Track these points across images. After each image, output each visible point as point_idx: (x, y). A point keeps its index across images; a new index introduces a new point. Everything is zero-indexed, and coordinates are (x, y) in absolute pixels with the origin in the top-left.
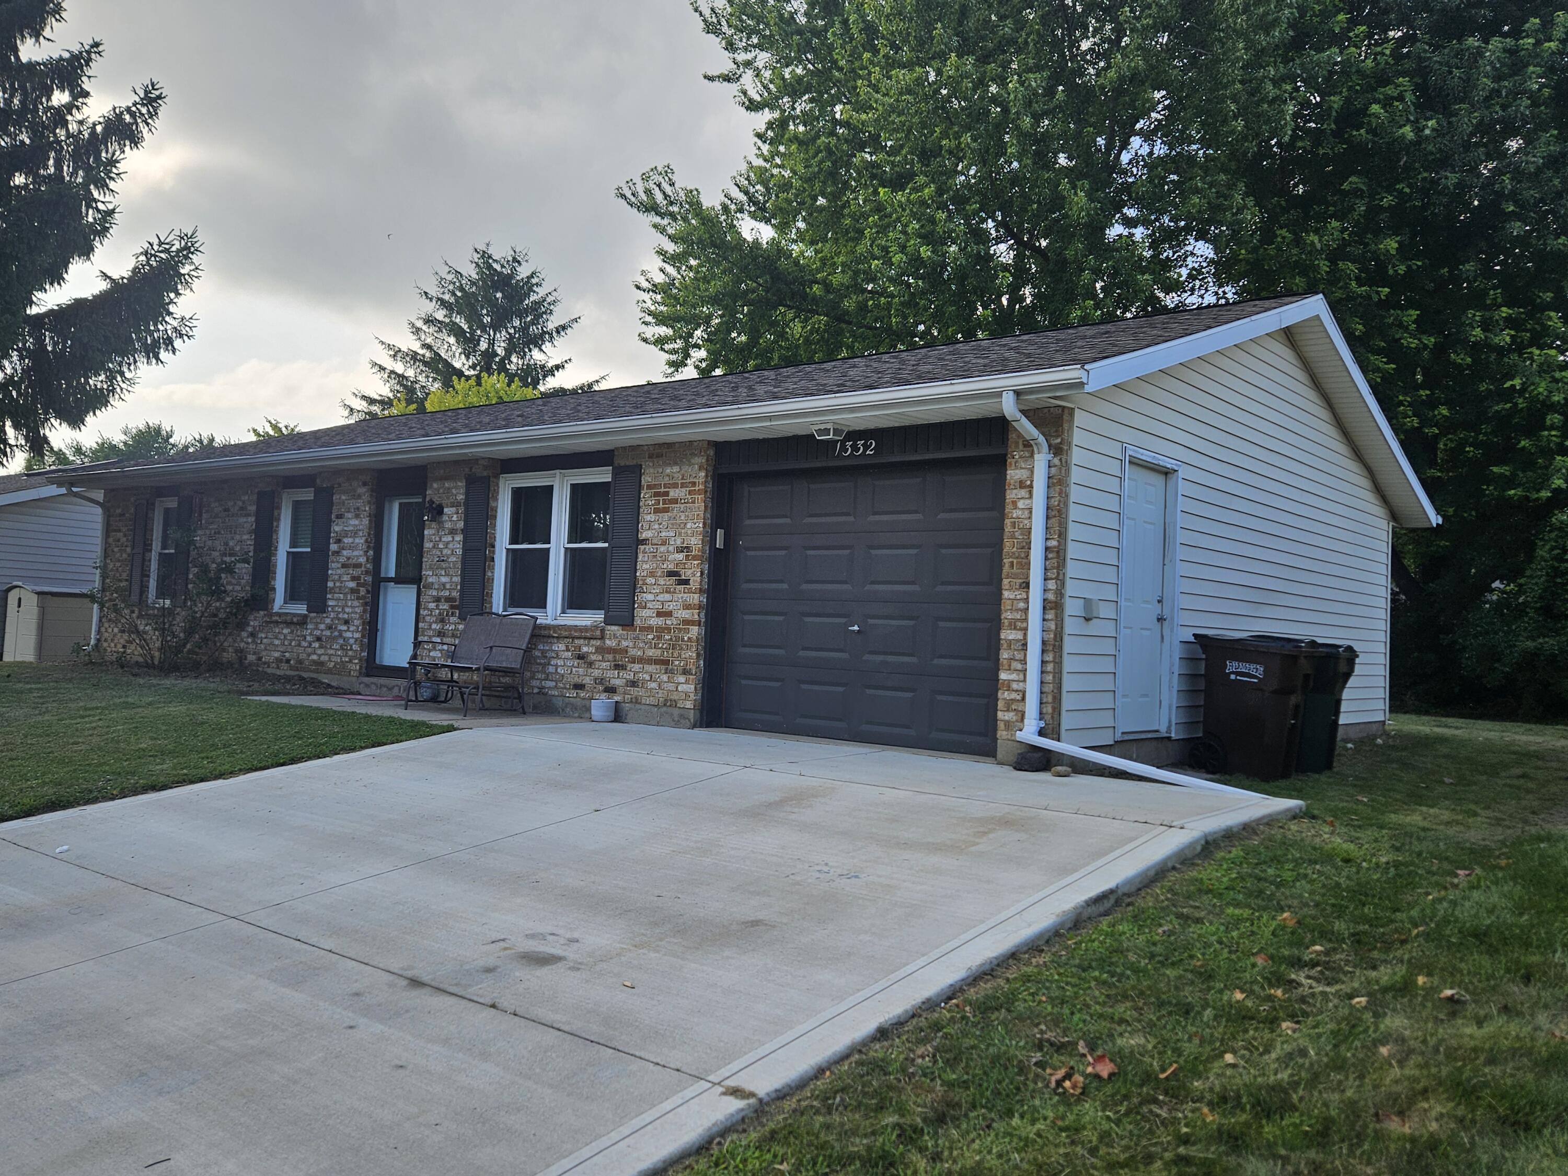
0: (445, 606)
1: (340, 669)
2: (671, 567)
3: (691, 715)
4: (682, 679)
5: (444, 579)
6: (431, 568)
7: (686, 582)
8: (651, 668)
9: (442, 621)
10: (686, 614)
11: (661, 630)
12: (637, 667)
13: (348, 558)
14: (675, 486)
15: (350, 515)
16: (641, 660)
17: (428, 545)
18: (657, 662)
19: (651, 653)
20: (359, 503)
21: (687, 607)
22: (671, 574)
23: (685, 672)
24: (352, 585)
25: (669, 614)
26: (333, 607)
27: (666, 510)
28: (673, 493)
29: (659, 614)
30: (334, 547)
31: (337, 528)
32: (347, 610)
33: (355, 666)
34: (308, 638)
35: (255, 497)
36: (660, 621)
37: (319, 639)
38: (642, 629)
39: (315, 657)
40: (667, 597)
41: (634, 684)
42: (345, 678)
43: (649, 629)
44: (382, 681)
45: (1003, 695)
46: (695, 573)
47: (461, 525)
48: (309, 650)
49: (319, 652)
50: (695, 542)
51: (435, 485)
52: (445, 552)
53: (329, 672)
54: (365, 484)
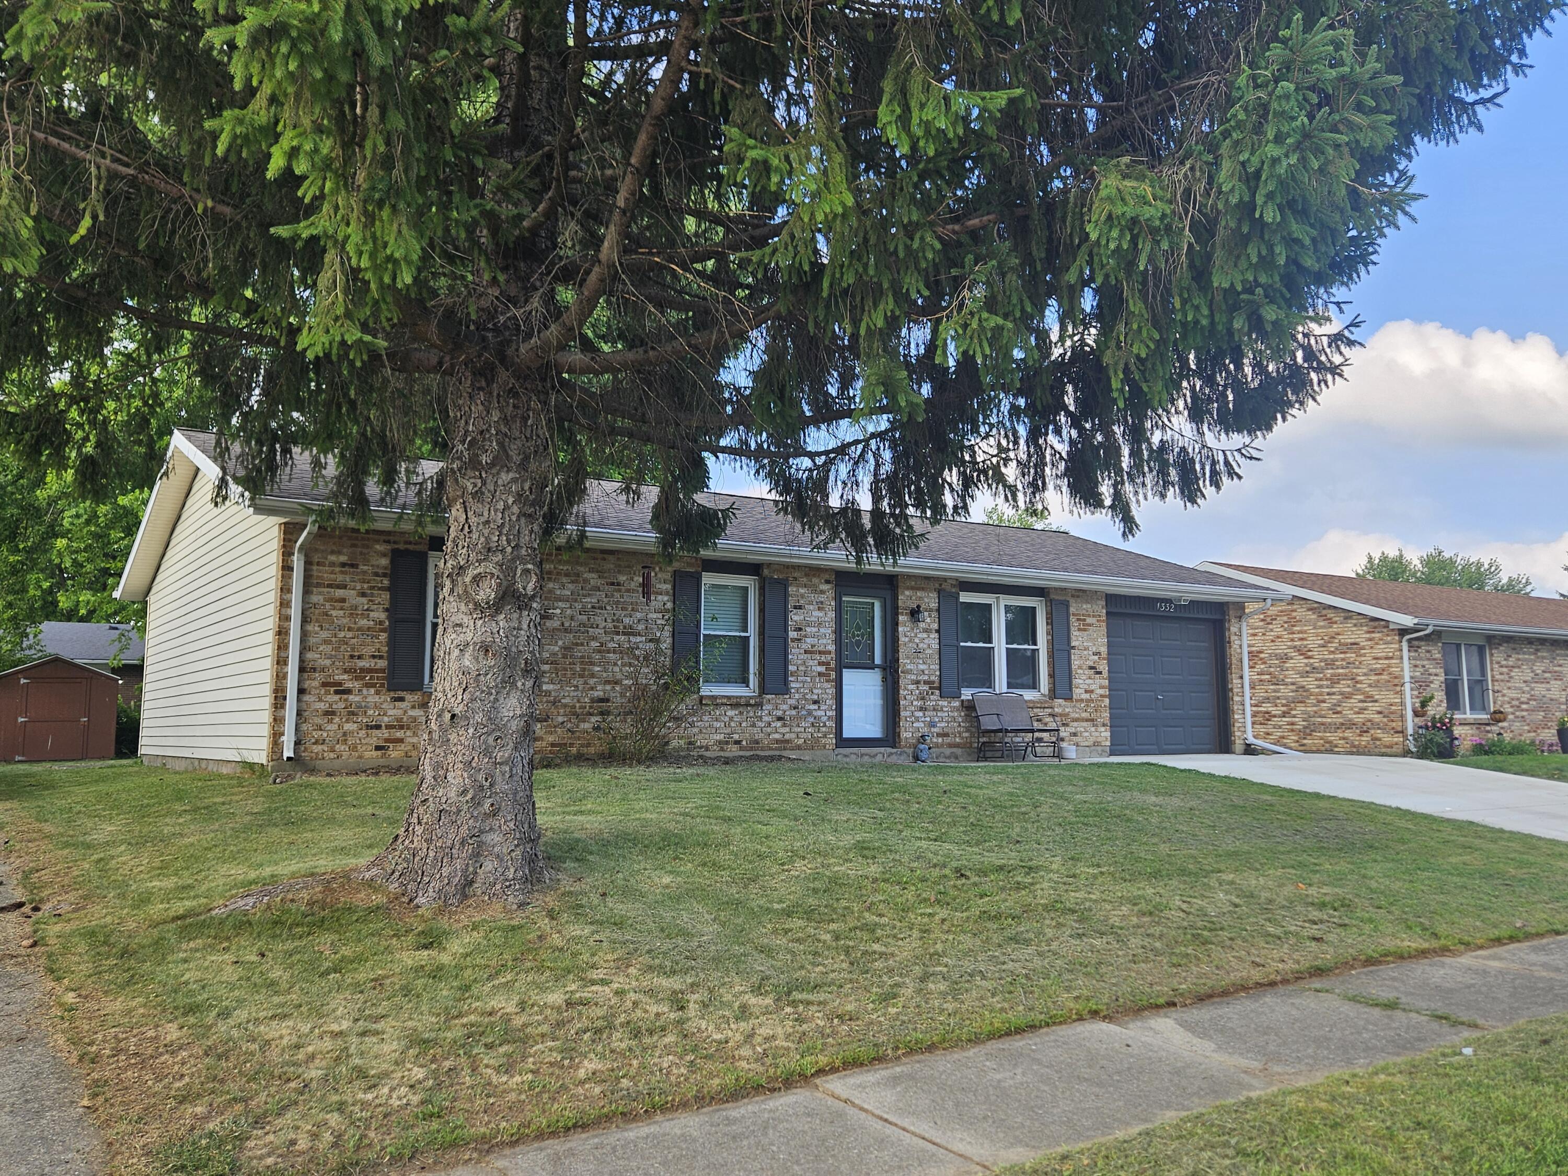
0: (926, 687)
1: (813, 745)
2: (1091, 664)
3: (1108, 749)
4: (1103, 729)
5: (922, 667)
6: (908, 658)
7: (1100, 673)
8: (1085, 724)
9: (923, 699)
10: (1102, 692)
11: (1088, 701)
12: (1075, 724)
13: (813, 646)
14: (1089, 616)
15: (811, 607)
16: (1076, 720)
17: (903, 639)
18: (1087, 720)
19: (1084, 715)
20: (822, 598)
21: (1101, 687)
22: (1091, 668)
23: (1104, 725)
24: (822, 669)
25: (1092, 692)
26: (798, 689)
27: (1085, 630)
28: (1089, 620)
29: (1086, 692)
30: (792, 634)
31: (795, 618)
32: (815, 691)
33: (831, 740)
34: (766, 719)
35: (668, 576)
36: (1087, 696)
37: (779, 719)
38: (1077, 701)
39: (777, 736)
40: (1091, 681)
41: (1075, 734)
42: (818, 753)
43: (1082, 700)
44: (864, 750)
45: (1237, 725)
46: (1104, 667)
47: (936, 626)
48: (769, 730)
49: (783, 730)
50: (1104, 650)
51: (907, 593)
52: (921, 645)
53: (799, 747)
54: (827, 582)
